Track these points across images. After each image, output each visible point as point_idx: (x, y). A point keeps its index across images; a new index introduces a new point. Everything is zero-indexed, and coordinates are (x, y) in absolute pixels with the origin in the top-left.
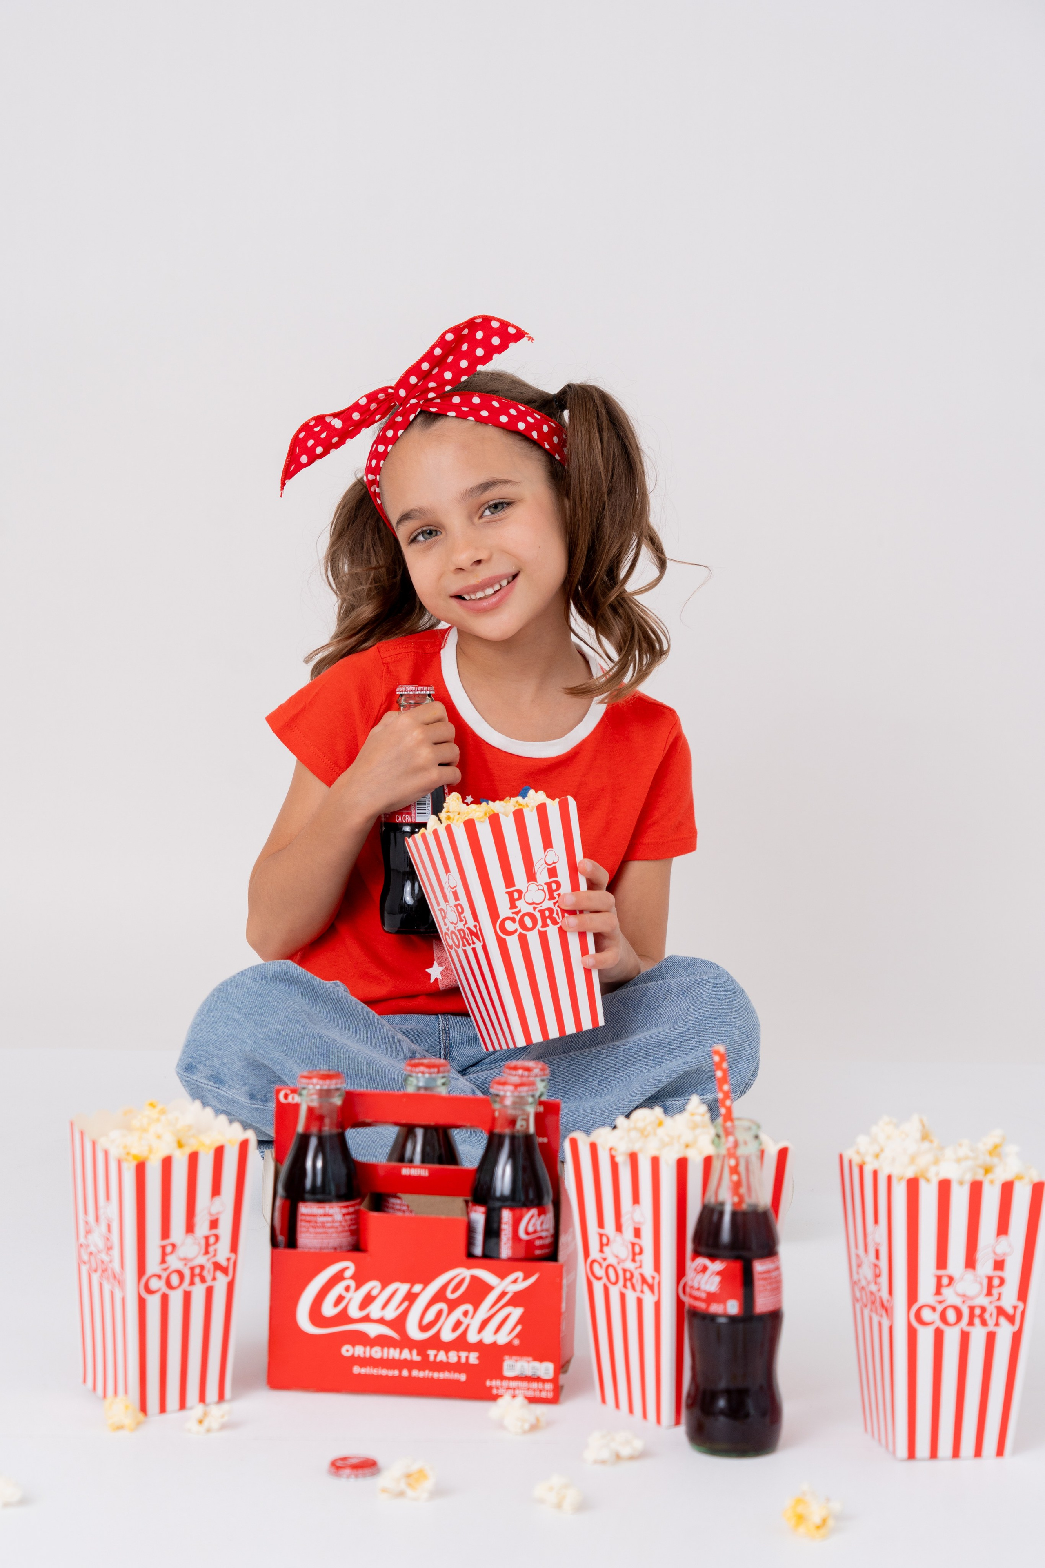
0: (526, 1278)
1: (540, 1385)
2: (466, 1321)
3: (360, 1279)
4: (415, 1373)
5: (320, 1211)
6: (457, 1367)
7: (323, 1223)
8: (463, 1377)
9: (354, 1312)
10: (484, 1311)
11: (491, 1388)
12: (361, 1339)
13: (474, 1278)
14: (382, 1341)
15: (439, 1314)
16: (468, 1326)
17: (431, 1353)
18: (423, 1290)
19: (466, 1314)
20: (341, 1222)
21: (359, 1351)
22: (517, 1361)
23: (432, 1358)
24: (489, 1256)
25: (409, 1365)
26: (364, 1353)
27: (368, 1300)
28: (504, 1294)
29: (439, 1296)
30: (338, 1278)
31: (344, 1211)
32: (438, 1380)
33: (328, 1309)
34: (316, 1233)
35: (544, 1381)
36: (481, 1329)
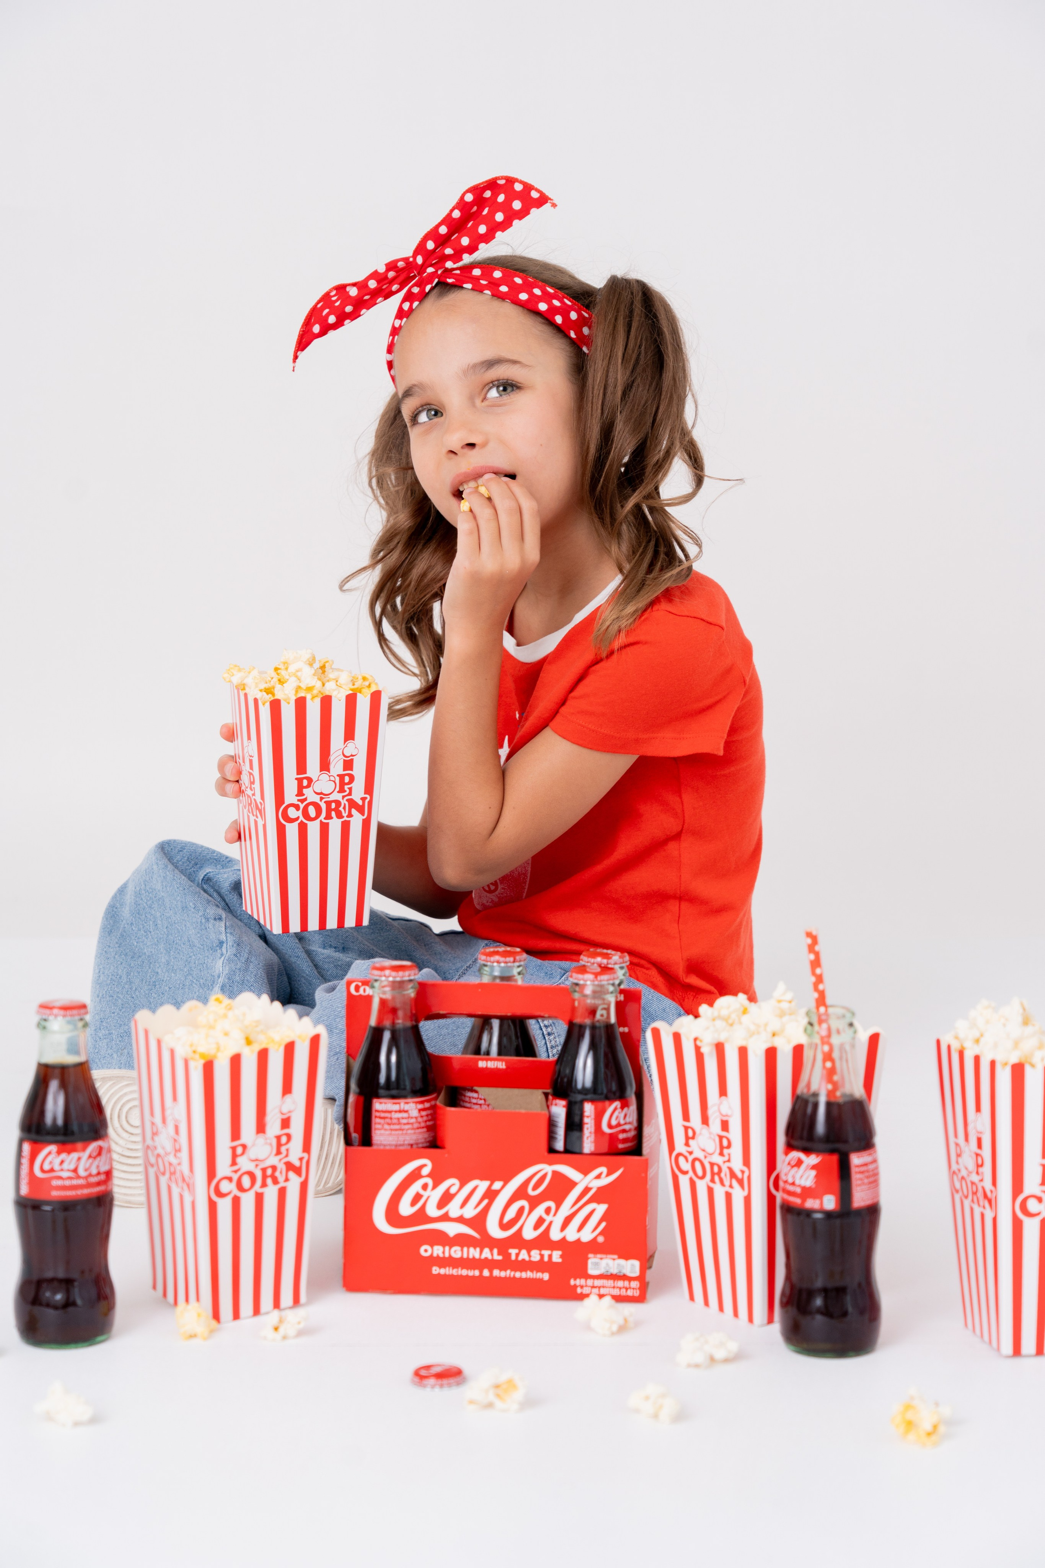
0: (609, 1174)
1: (626, 1283)
2: (548, 1219)
3: (437, 1177)
4: (496, 1273)
5: (396, 1107)
6: (540, 1266)
7: (398, 1119)
8: (546, 1276)
9: (432, 1211)
10: (566, 1208)
11: (576, 1287)
12: (440, 1238)
13: (555, 1173)
14: (461, 1240)
15: (521, 1211)
16: (551, 1223)
17: (513, 1252)
18: (503, 1187)
19: (548, 1211)
20: (416, 1118)
21: (438, 1251)
22: (601, 1258)
23: (513, 1257)
24: (571, 1151)
25: (490, 1264)
26: (444, 1253)
27: (446, 1198)
28: (587, 1190)
29: (520, 1194)
30: (414, 1176)
31: (420, 1106)
32: (521, 1279)
33: (406, 1209)
34: (391, 1130)
35: (629, 1279)
36: (564, 1227)
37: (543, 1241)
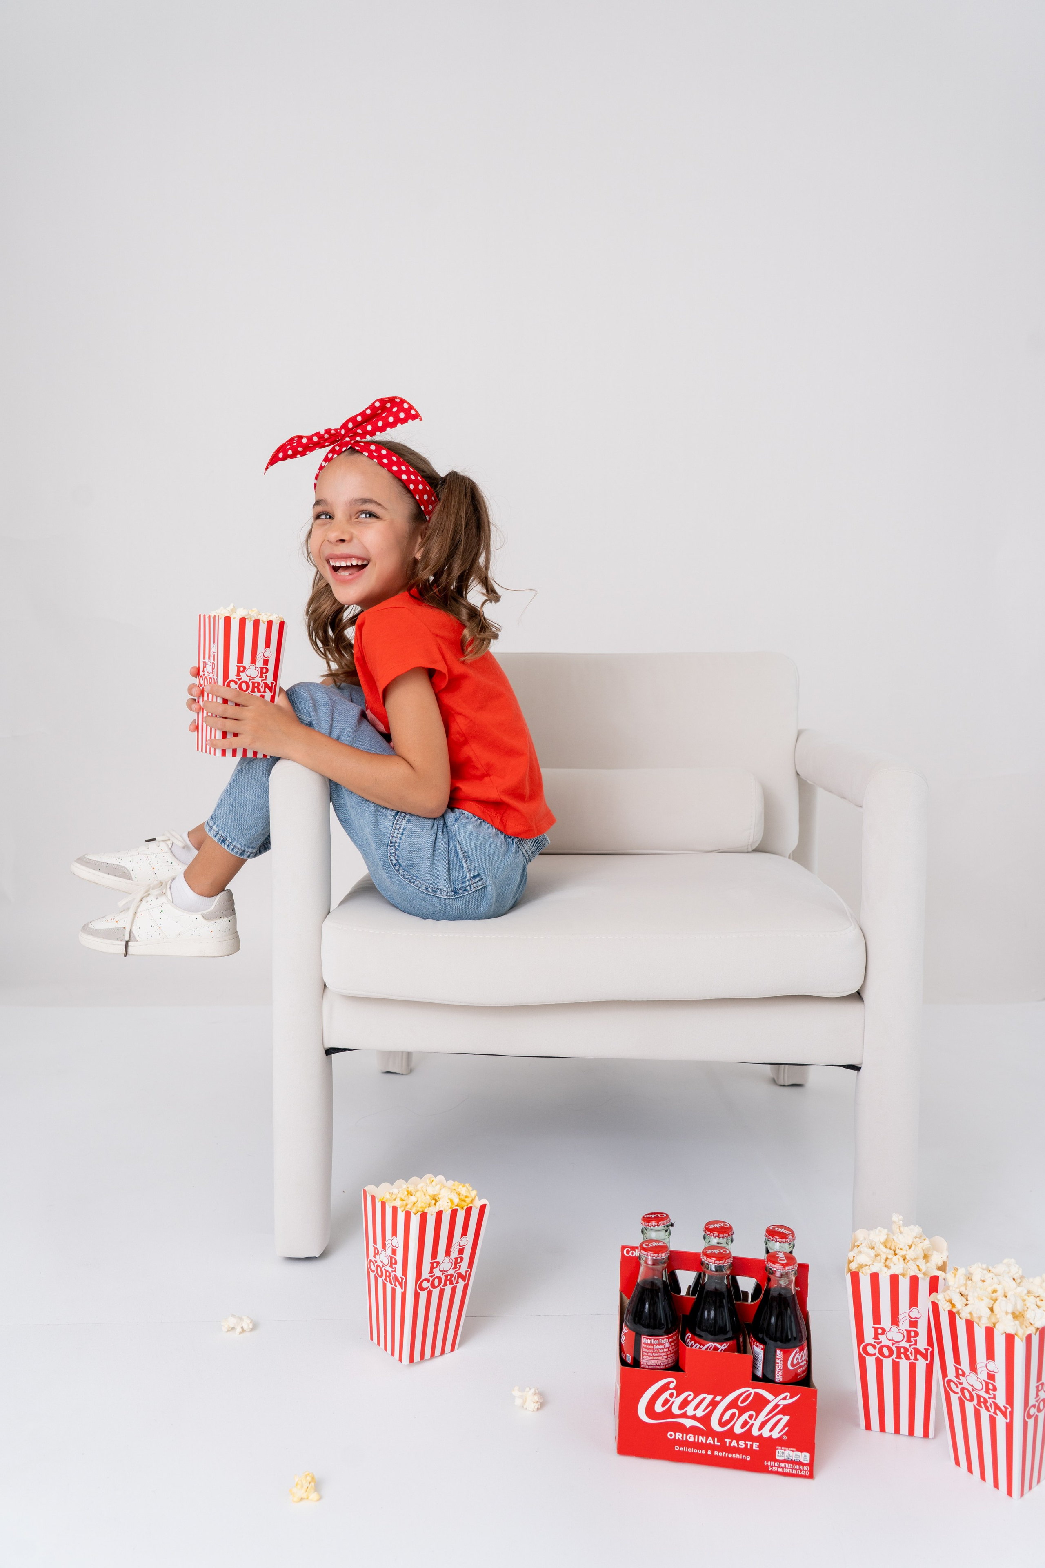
0: (791, 1398)
1: (801, 1467)
2: (751, 1422)
3: (679, 1390)
4: (716, 1453)
5: (657, 1342)
6: (745, 1451)
7: (658, 1349)
8: (748, 1458)
9: (676, 1410)
10: (762, 1417)
11: (768, 1466)
12: (681, 1428)
13: (755, 1393)
14: (693, 1430)
15: (733, 1415)
16: (753, 1424)
17: (728, 1441)
18: (722, 1400)
19: (751, 1417)
20: (668, 1348)
21: (679, 1436)
22: (785, 1450)
23: (728, 1444)
24: (767, 1380)
25: (713, 1447)
26: (682, 1437)
27: (685, 1404)
28: (777, 1406)
29: (733, 1404)
30: (665, 1388)
31: (671, 1340)
32: (732, 1458)
33: (659, 1408)
34: (653, 1356)
35: (804, 1465)
36: (761, 1428)
37: (747, 1436)
